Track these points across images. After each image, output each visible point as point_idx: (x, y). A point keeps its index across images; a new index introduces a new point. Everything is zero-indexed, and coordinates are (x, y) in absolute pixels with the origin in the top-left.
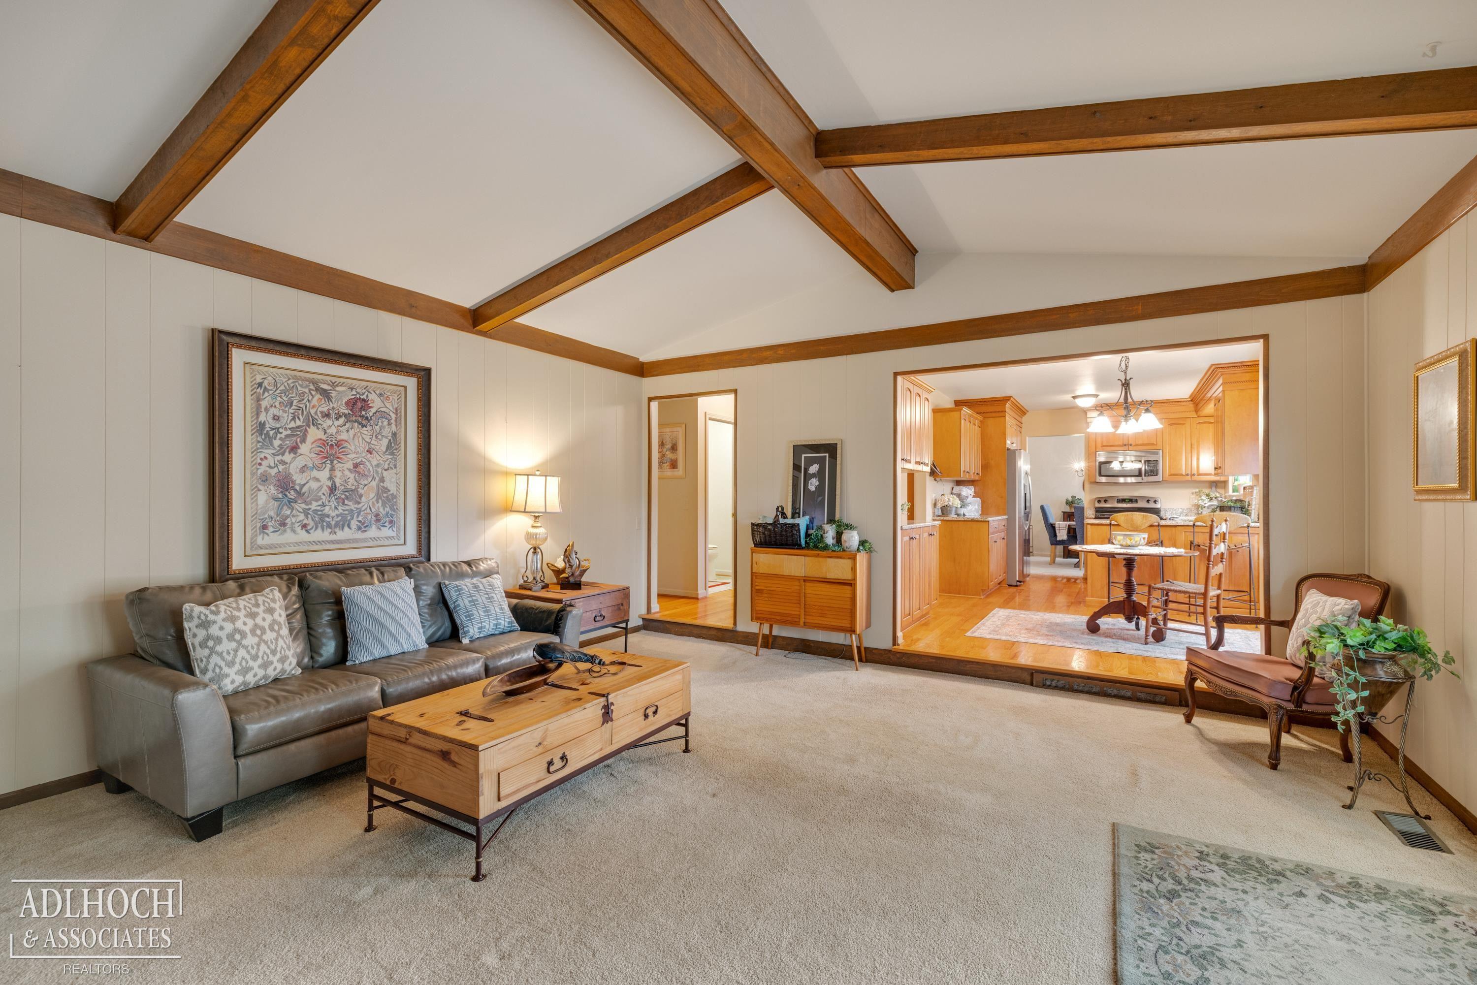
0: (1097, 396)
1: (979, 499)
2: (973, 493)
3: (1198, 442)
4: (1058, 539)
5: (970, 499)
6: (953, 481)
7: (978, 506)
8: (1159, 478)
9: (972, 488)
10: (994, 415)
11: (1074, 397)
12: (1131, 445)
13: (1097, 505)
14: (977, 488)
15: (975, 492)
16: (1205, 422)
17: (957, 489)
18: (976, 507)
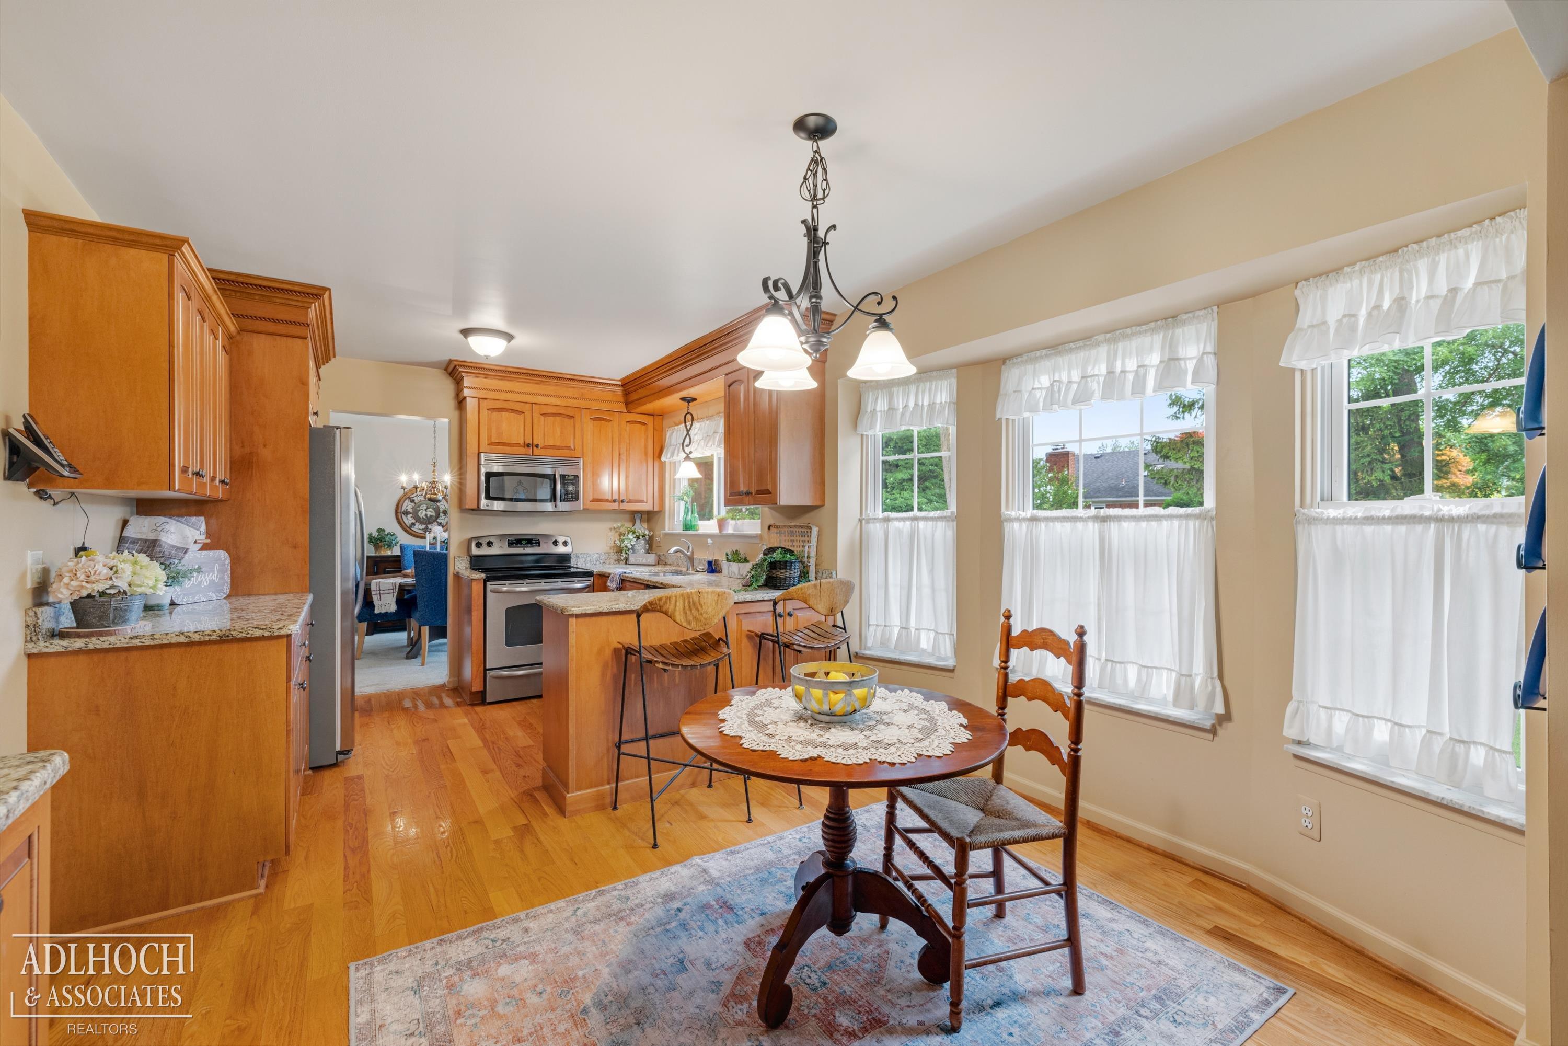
0: (509, 337)
1: (222, 555)
2: (202, 538)
3: (628, 450)
4: (376, 611)
5: (194, 557)
6: (127, 501)
7: (222, 571)
8: (580, 505)
9: (201, 521)
10: (271, 327)
11: (466, 332)
12: (537, 446)
13: (475, 551)
14: (213, 521)
15: (209, 535)
16: (636, 422)
17: (140, 527)
18: (214, 577)
